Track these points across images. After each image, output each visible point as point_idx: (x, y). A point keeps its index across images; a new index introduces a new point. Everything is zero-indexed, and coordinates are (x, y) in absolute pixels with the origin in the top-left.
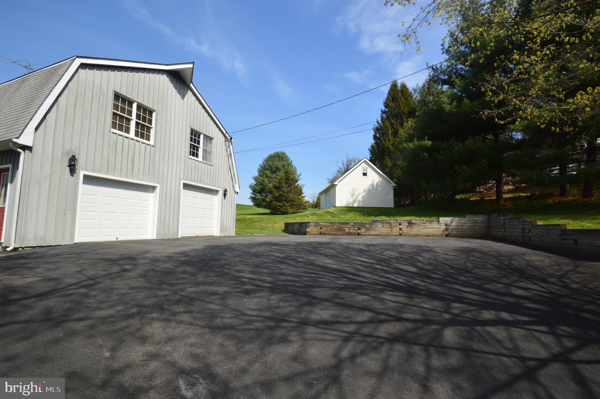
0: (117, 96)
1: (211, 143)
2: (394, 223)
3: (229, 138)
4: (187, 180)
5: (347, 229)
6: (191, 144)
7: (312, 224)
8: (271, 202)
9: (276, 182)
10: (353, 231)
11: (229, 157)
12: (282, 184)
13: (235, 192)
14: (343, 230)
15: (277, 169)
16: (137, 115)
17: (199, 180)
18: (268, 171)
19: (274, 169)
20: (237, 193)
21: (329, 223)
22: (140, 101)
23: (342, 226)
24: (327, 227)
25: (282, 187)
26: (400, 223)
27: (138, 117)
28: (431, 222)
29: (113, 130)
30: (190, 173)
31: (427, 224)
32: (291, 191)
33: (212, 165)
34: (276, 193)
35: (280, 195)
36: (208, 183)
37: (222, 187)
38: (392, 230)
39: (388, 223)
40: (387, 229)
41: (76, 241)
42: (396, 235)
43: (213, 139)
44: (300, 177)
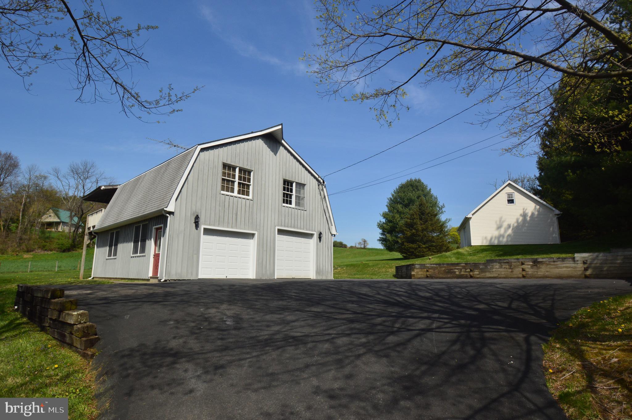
0: (225, 166)
1: (304, 189)
2: (515, 262)
3: (322, 181)
4: (281, 226)
5: (457, 271)
6: (284, 194)
7: (417, 266)
8: (402, 244)
9: (408, 218)
10: (464, 273)
11: (323, 200)
12: (415, 221)
13: (332, 235)
14: (452, 272)
15: (411, 201)
16: (239, 177)
17: (292, 225)
18: (398, 205)
19: (406, 202)
20: (335, 235)
21: (436, 264)
22: (241, 166)
23: (451, 268)
24: (434, 269)
25: (416, 224)
26: (522, 262)
27: (240, 178)
28: (563, 259)
29: (223, 192)
30: (284, 219)
31: (559, 263)
32: (427, 228)
33: (305, 210)
34: (408, 233)
35: (413, 235)
36: (302, 227)
37: (316, 230)
38: (512, 272)
39: (507, 263)
40: (506, 270)
41: (200, 277)
42: (518, 278)
43: (305, 185)
44: (444, 209)
